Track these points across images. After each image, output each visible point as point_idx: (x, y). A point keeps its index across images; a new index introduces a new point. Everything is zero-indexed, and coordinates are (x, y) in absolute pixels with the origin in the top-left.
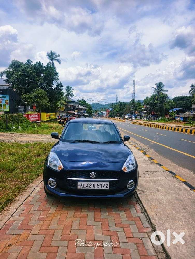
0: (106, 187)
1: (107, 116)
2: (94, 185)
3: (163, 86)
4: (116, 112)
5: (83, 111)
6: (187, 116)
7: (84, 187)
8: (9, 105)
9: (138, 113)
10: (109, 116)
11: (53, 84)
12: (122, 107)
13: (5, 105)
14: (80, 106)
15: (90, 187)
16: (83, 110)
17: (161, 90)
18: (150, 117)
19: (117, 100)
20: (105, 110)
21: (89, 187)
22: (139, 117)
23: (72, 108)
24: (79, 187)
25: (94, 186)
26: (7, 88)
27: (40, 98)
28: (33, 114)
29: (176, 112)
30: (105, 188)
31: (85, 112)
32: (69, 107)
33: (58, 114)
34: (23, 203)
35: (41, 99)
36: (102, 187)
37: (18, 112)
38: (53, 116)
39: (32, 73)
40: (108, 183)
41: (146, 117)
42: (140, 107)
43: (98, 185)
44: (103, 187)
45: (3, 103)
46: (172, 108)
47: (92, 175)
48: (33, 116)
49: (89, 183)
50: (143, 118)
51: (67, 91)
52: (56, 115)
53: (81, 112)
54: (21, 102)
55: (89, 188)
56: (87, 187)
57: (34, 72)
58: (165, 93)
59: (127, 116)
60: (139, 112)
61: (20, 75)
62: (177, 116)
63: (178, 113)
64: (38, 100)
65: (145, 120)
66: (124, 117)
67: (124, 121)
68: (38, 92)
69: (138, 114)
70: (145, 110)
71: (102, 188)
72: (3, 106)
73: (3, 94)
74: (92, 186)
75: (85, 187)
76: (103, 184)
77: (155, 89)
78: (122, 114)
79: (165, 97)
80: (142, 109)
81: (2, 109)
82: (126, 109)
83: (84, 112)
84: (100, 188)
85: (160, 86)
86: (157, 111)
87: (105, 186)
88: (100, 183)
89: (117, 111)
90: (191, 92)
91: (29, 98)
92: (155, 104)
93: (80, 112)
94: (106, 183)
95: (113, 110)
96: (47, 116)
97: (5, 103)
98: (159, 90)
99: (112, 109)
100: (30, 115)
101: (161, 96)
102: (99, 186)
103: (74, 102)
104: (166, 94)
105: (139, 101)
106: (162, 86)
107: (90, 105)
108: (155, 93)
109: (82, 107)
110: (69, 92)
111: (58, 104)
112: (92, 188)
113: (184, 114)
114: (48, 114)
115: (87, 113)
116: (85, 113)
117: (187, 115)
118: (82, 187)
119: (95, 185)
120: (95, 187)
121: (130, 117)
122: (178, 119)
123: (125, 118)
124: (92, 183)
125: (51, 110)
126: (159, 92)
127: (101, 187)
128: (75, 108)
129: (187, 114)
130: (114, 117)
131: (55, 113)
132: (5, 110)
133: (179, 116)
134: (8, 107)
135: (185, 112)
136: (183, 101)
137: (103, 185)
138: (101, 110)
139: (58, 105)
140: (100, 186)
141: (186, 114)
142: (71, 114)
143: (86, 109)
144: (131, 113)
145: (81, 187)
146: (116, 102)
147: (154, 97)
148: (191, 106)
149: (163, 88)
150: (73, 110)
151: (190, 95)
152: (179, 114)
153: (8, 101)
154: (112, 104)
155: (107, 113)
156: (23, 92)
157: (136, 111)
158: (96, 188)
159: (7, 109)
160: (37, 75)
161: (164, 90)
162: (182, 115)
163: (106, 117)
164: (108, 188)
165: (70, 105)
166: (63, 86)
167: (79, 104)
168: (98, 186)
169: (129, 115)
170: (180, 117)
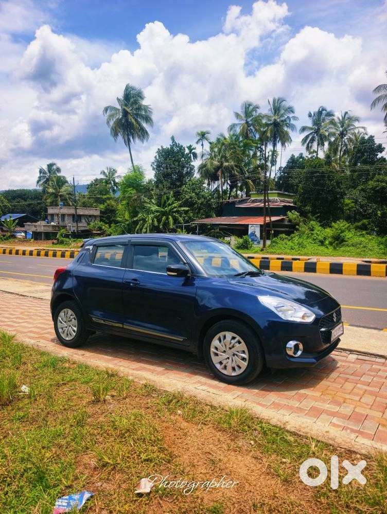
90: (41, 182)
113: (35, 226)
117: (43, 228)
129: (41, 226)
133: (23, 229)
135: (36, 221)
148: (46, 210)
151: (40, 188)
152: (23, 226)
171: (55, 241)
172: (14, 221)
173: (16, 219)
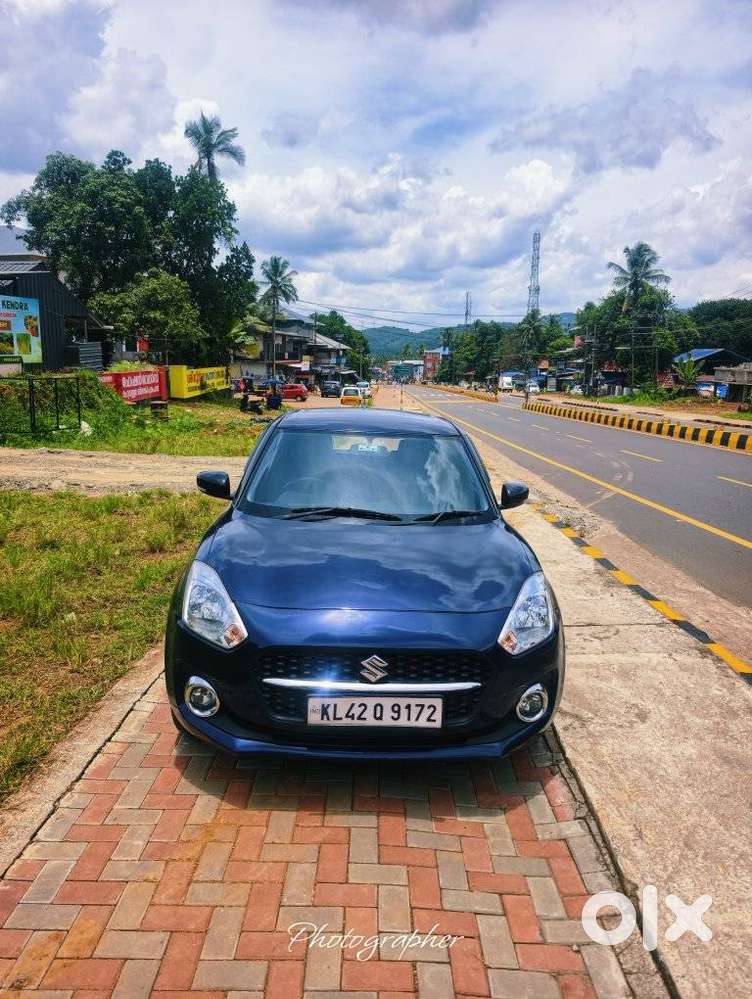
0: (429, 720)
1: (428, 378)
2: (379, 708)
3: (654, 259)
4: (464, 364)
5: (333, 361)
6: (742, 380)
7: (335, 718)
8: (39, 339)
9: (551, 369)
10: (435, 379)
11: (213, 252)
12: (489, 342)
13: (23, 339)
14: (322, 340)
15: (359, 718)
16: (333, 355)
17: (647, 275)
18: (596, 385)
19: (467, 314)
20: (421, 356)
21: (356, 716)
22: (552, 382)
23: (290, 348)
24: (314, 718)
25: (378, 715)
26: (33, 269)
27: (162, 306)
28: (136, 374)
29: (701, 364)
30: (423, 723)
31: (344, 361)
32: (279, 341)
33: (236, 372)
34: (83, 773)
35: (166, 314)
36: (414, 716)
37: (78, 364)
38: (215, 381)
39: (129, 208)
40: (438, 703)
41: (583, 382)
42: (559, 341)
43: (396, 708)
44: (417, 719)
45: (18, 329)
46: (685, 348)
47: (367, 666)
48: (136, 381)
49: (358, 701)
50: (571, 388)
51: (271, 278)
52: (228, 374)
53: (327, 361)
54: (89, 324)
55: (356, 722)
56: (347, 716)
57: (139, 202)
58: (661, 286)
59: (506, 380)
60: (555, 361)
61: (82, 214)
62: (704, 378)
63: (708, 366)
64: (157, 315)
65: (576, 396)
66: (496, 381)
67: (496, 400)
68: (153, 284)
69: (550, 372)
70: (579, 355)
71: (413, 723)
72: (18, 340)
73: (15, 294)
74: (369, 714)
75: (341, 719)
76: (417, 705)
77: (622, 271)
78: (489, 369)
79: (659, 302)
80: (568, 350)
81: (16, 354)
82: (505, 350)
83: (338, 364)
84: (403, 722)
85: (640, 258)
86: (625, 359)
87: (426, 713)
88: (403, 702)
89: (466, 359)
91: (119, 310)
92: (617, 332)
93: (323, 361)
94: (427, 702)
95: (451, 355)
96: (190, 379)
97: (23, 330)
98: (635, 274)
99: (447, 349)
100: (127, 375)
101: (645, 299)
102: (399, 712)
103: (299, 323)
104: (665, 293)
105: (553, 320)
106: (648, 258)
107: (360, 335)
108: (618, 289)
109: (332, 344)
110: (277, 282)
111: (234, 330)
112: (370, 721)
113: (733, 373)
114: (195, 371)
115: (349, 365)
116: (342, 366)
118: (328, 719)
119: (382, 707)
120: (380, 718)
121: (517, 382)
122: (706, 391)
123: (500, 386)
124: (371, 702)
125: (210, 355)
126: (635, 285)
127: (409, 719)
128: (301, 348)
130: (457, 384)
131: (224, 369)
132: (28, 359)
133: (711, 378)
134: (36, 343)
136: (731, 319)
137: (415, 711)
138: (406, 355)
139: (236, 337)
140: (404, 712)
141: (741, 373)
142: (287, 370)
143: (344, 350)
144: (523, 367)
145: (322, 719)
146: (463, 323)
147: (615, 302)
149: (653, 267)
150: (295, 356)
152: (712, 373)
153: (38, 323)
154: (448, 332)
155: (429, 365)
156: (96, 282)
157: (544, 358)
158: (387, 721)
159: (35, 355)
160: (148, 214)
161: (656, 277)
162: (726, 376)
163: (424, 383)
164: (438, 724)
165: (284, 336)
166: (253, 261)
167: (320, 331)
168: (396, 716)
169: (515, 374)
170: (716, 385)
171: (745, 406)
172: (697, 362)
173: (700, 360)
